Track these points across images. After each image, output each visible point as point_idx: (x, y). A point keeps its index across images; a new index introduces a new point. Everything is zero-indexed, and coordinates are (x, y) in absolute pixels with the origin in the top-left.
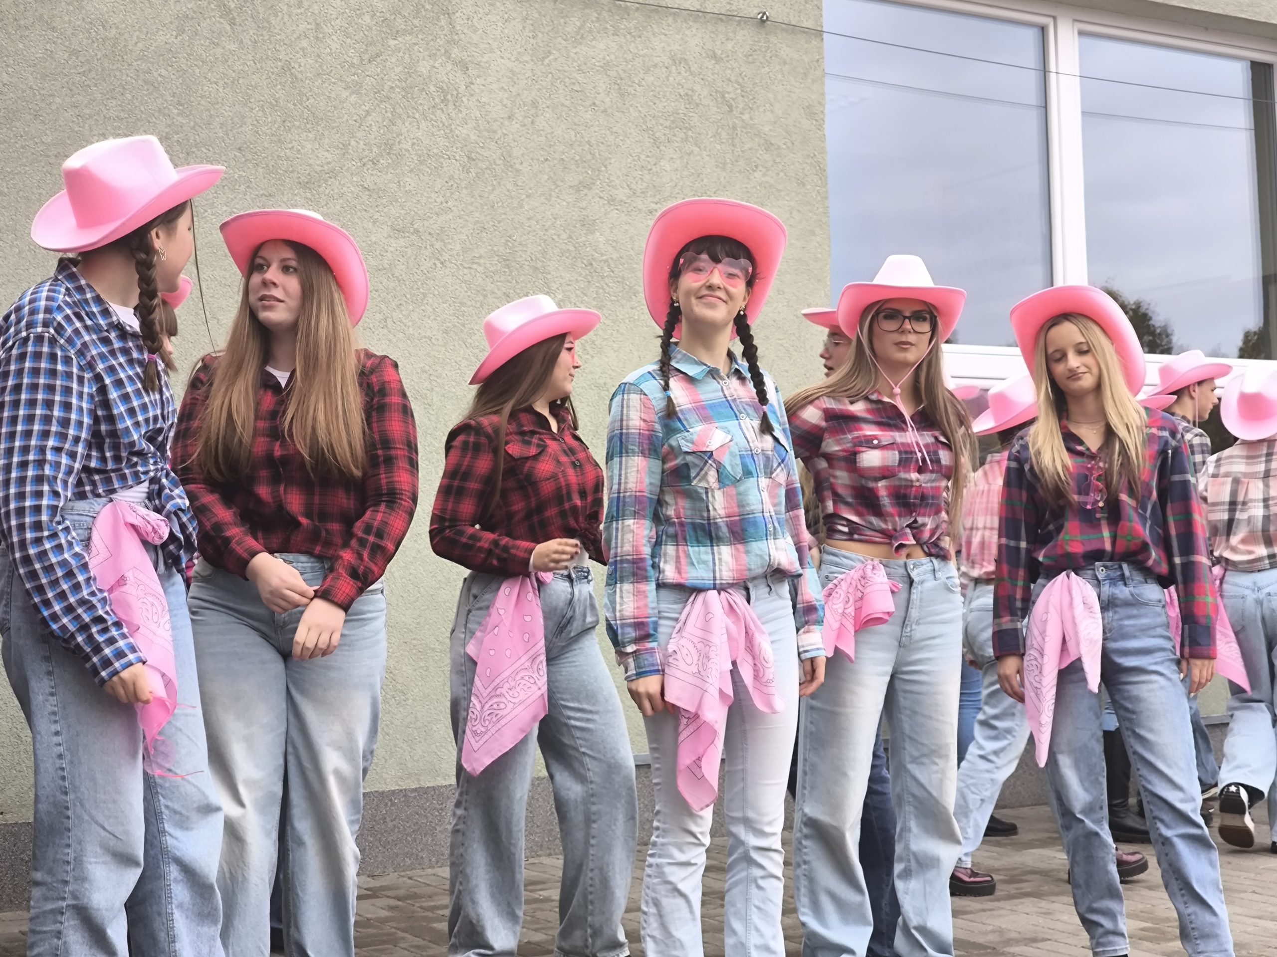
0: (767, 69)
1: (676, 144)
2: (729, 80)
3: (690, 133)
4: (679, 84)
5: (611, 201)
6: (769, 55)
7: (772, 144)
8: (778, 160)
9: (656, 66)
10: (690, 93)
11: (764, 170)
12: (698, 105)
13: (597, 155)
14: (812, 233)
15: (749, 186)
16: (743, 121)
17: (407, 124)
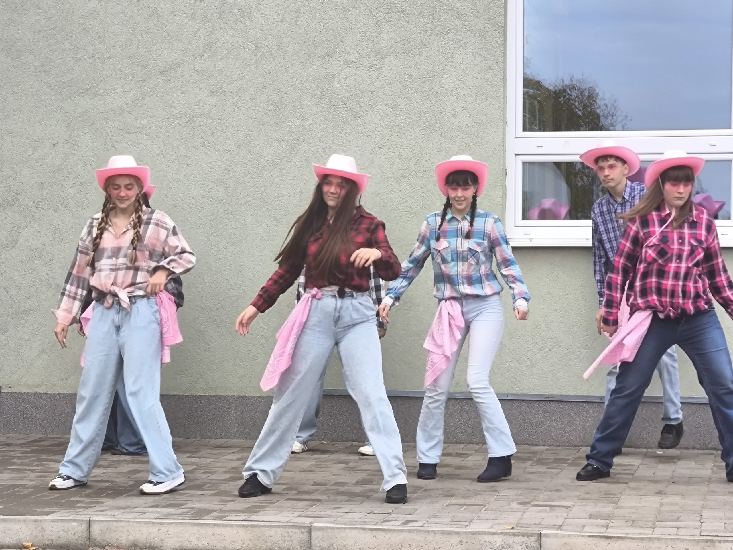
1: (392, 23)
3: (402, 15)
5: (346, 62)
7: (462, 14)
8: (466, 24)
11: (455, 32)
13: (338, 35)
14: (490, 68)
15: (443, 43)
17: (220, 33)
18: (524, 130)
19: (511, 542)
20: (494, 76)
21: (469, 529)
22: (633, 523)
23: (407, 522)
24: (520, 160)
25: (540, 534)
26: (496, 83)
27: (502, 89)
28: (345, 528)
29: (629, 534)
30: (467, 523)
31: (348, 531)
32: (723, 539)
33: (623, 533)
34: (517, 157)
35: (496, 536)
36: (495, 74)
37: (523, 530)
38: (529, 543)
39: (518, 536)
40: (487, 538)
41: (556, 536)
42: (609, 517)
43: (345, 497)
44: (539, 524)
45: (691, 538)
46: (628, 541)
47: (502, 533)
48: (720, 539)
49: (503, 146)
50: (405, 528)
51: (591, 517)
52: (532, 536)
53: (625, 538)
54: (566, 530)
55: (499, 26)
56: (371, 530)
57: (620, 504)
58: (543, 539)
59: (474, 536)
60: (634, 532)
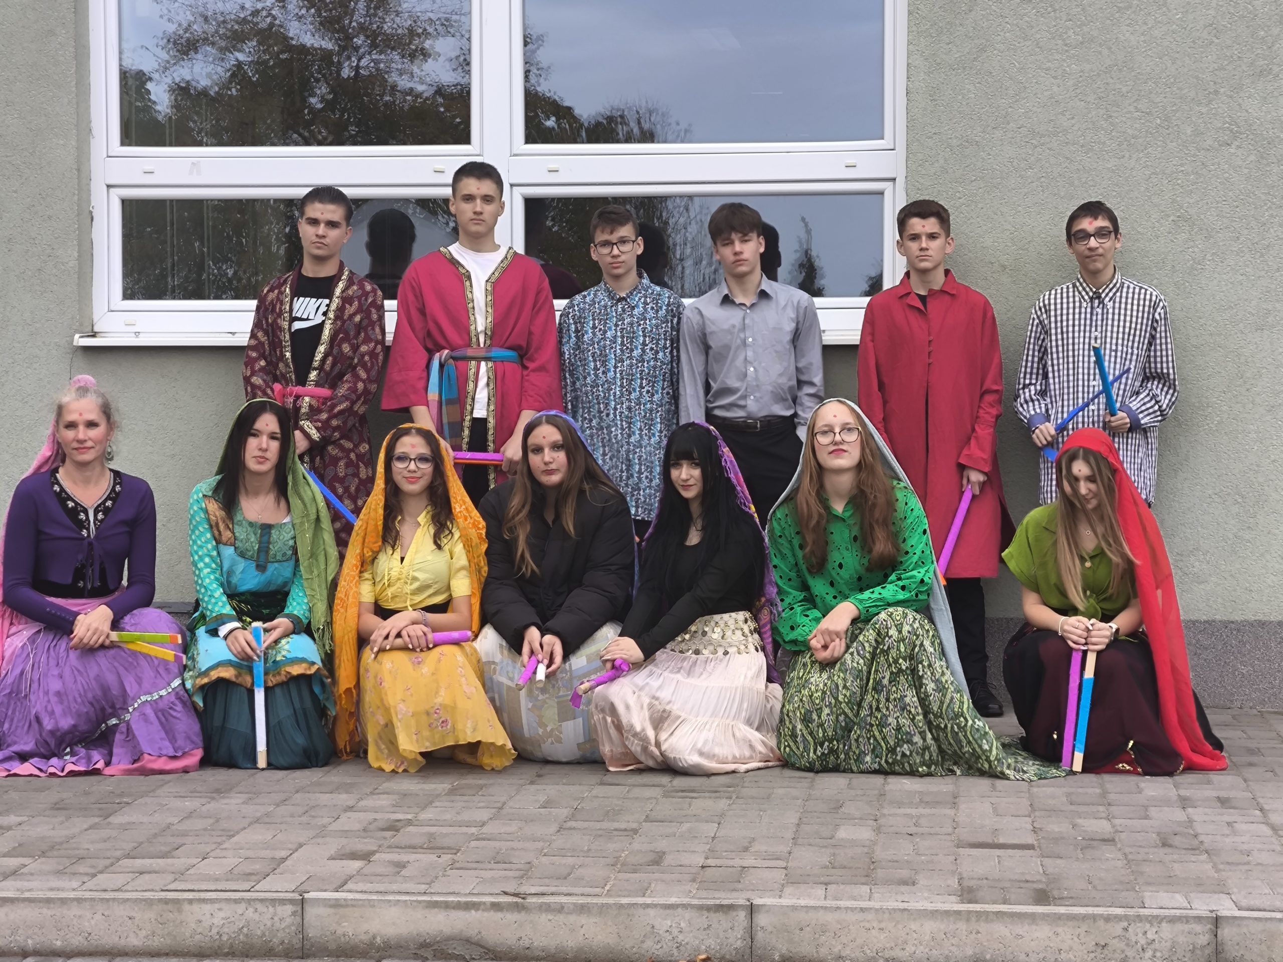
18: (123, 144)
20: (58, 46)
24: (116, 196)
26: (62, 59)
27: (73, 70)
34: (112, 190)
36: (60, 43)
49: (79, 170)
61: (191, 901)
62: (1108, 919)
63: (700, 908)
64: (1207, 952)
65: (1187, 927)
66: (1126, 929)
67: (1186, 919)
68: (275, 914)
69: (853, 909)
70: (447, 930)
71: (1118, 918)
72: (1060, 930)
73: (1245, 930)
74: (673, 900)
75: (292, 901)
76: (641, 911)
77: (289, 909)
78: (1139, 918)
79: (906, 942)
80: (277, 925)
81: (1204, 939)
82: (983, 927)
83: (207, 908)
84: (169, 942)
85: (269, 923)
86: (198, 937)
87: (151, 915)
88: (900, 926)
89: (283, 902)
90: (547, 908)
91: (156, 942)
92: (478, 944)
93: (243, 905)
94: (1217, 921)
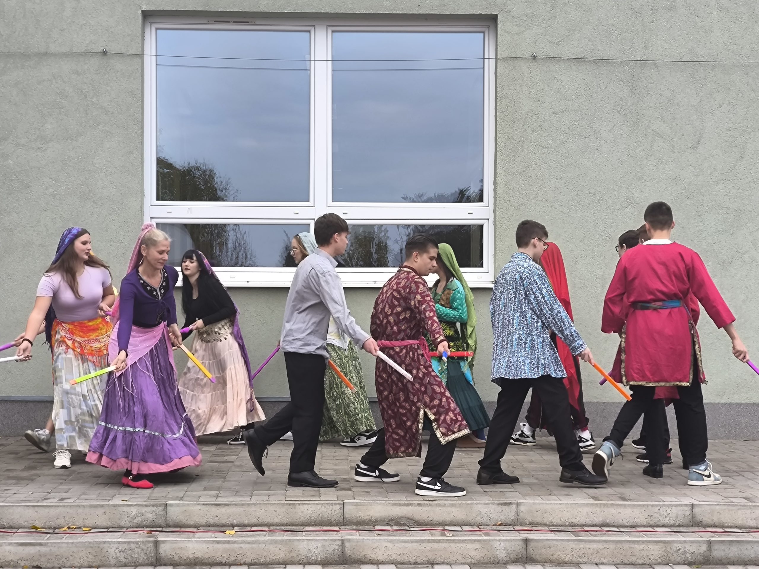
0: (107, 76)
1: (54, 116)
2: (85, 83)
3: (62, 110)
4: (57, 88)
5: (18, 145)
6: (109, 69)
7: (109, 111)
8: (113, 119)
9: (44, 81)
10: (63, 91)
11: (104, 124)
12: (67, 97)
13: (11, 124)
14: (131, 153)
15: (95, 133)
16: (93, 102)
19: (144, 512)
20: (134, 158)
21: (111, 503)
22: (237, 493)
23: (62, 499)
25: (166, 504)
26: (136, 164)
28: (13, 506)
29: (233, 501)
30: (109, 498)
31: (14, 507)
32: (301, 502)
33: (228, 501)
34: (153, 219)
35: (132, 507)
37: (153, 502)
38: (158, 511)
39: (149, 506)
40: (125, 509)
41: (178, 505)
42: (219, 489)
43: (14, 481)
44: (166, 497)
45: (279, 502)
46: (232, 506)
47: (136, 505)
48: (299, 502)
49: (141, 211)
50: (61, 504)
51: (205, 489)
52: (160, 506)
53: (230, 504)
54: (186, 501)
55: (137, 121)
56: (33, 506)
57: (227, 479)
58: (168, 508)
59: (115, 508)
60: (237, 500)
61: (299, 504)
62: (653, 506)
63: (499, 504)
64: (689, 517)
65: (682, 508)
66: (659, 510)
67: (682, 505)
68: (333, 509)
69: (557, 504)
70: (400, 514)
71: (657, 505)
72: (635, 510)
73: (703, 509)
74: (487, 502)
75: (339, 504)
76: (475, 506)
77: (338, 507)
78: (664, 505)
79: (577, 516)
80: (333, 513)
81: (688, 513)
82: (606, 510)
83: (306, 506)
84: (290, 520)
85: (330, 513)
86: (302, 518)
87: (284, 510)
88: (575, 510)
89: (336, 504)
90: (439, 505)
91: (285, 521)
92: (412, 519)
93: (320, 506)
94: (693, 506)
